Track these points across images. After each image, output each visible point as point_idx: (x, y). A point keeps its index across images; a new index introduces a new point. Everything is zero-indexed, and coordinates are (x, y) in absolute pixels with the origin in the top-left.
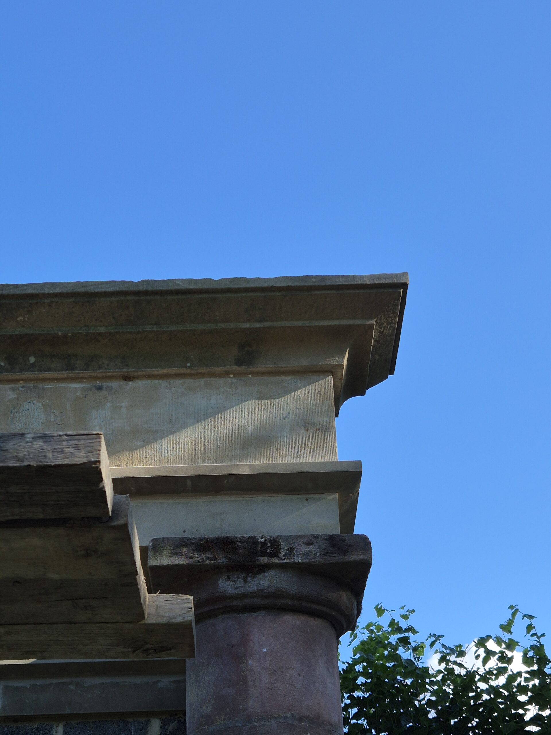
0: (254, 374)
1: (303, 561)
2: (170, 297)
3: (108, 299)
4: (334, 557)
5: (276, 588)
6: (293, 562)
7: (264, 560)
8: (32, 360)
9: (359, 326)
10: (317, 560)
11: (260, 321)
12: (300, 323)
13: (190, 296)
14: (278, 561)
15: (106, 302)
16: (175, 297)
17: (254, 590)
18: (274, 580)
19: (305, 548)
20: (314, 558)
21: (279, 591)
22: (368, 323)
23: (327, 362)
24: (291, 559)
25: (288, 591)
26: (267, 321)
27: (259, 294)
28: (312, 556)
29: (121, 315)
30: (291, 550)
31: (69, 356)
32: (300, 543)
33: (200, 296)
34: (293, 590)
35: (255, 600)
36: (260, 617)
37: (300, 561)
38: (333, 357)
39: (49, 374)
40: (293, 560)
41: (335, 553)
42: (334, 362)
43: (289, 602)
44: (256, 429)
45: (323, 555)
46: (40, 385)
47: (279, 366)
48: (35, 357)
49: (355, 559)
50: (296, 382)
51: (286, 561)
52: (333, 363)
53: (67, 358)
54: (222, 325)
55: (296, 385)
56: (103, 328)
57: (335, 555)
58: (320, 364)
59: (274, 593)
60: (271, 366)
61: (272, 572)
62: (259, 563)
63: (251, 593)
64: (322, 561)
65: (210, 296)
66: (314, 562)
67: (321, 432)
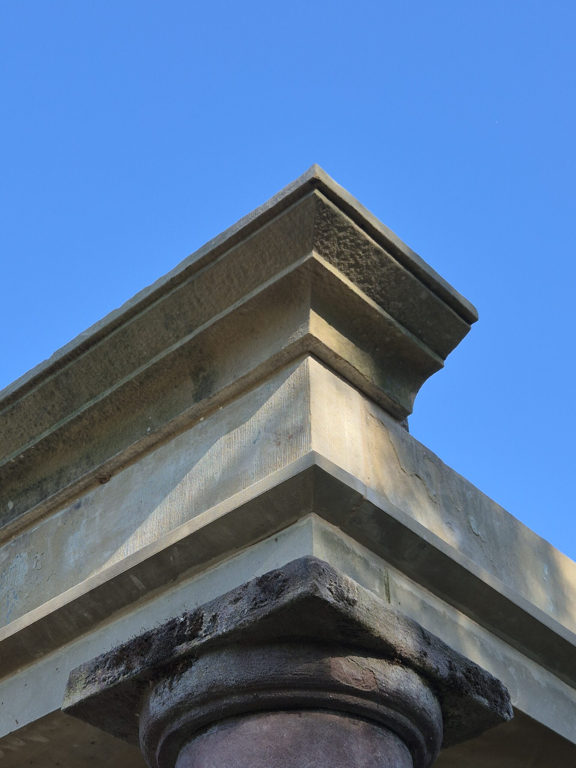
0: (223, 403)
1: (229, 629)
2: (82, 357)
3: (29, 394)
4: (265, 606)
5: (208, 684)
6: (216, 635)
7: (182, 648)
8: (11, 505)
9: (297, 270)
10: (245, 621)
11: (190, 331)
12: (230, 309)
13: (100, 344)
14: (198, 642)
15: (29, 398)
16: (87, 353)
17: (181, 698)
18: (203, 672)
19: (231, 609)
20: (242, 618)
21: (213, 688)
22: (305, 260)
23: (290, 342)
24: (214, 632)
25: (225, 683)
26: (197, 327)
27: (166, 297)
28: (238, 618)
29: (53, 406)
30: (214, 618)
31: (39, 482)
32: (226, 605)
33: (110, 336)
34: (232, 678)
35: (193, 712)
36: (212, 737)
37: (224, 631)
38: (296, 330)
39: (28, 513)
40: (214, 634)
41: (266, 600)
42: (298, 337)
43: (236, 699)
44: (223, 473)
45: (251, 609)
46: (28, 532)
47: (240, 376)
48: (12, 501)
49: (292, 598)
50: (268, 388)
51: (208, 637)
52: (297, 339)
53: (38, 486)
54: (154, 360)
55: (268, 391)
56: (47, 431)
57: (266, 603)
58: (283, 348)
59: (206, 692)
60: (232, 382)
61: (200, 663)
62: (177, 655)
63: (179, 703)
64: (250, 618)
65: (118, 330)
66: (241, 625)
67: (294, 438)
